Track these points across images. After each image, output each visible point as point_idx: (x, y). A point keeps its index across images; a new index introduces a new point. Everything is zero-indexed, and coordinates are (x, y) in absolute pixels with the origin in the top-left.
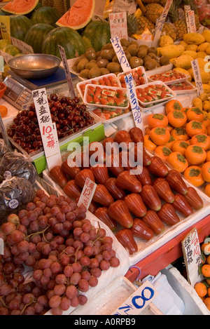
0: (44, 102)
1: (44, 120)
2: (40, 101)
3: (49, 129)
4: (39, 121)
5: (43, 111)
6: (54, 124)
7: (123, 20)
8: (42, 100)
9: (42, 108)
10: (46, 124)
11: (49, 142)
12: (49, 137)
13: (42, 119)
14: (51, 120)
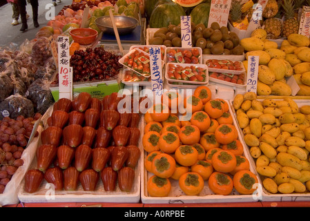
0: (66, 48)
1: (63, 62)
2: (63, 46)
3: (66, 71)
4: (60, 62)
5: (64, 55)
6: (72, 68)
7: (226, 7)
8: (65, 46)
9: (64, 52)
10: (64, 66)
11: (64, 81)
12: (64, 77)
13: (62, 61)
14: (69, 64)
